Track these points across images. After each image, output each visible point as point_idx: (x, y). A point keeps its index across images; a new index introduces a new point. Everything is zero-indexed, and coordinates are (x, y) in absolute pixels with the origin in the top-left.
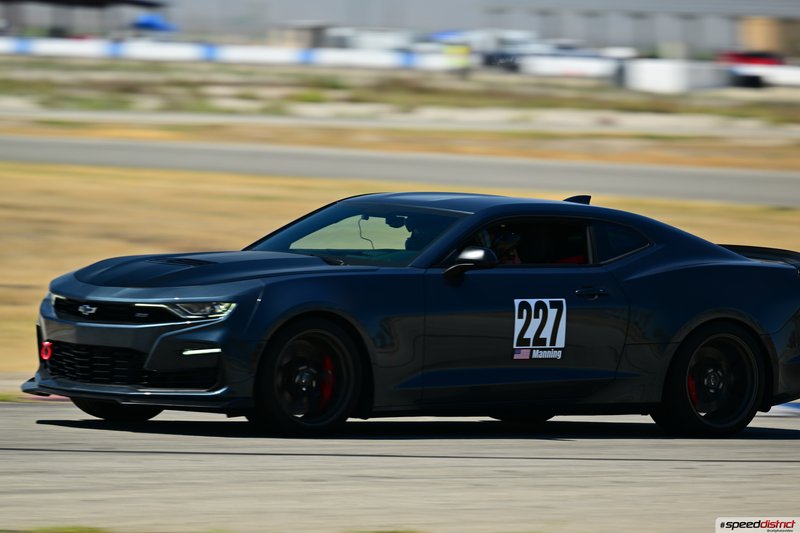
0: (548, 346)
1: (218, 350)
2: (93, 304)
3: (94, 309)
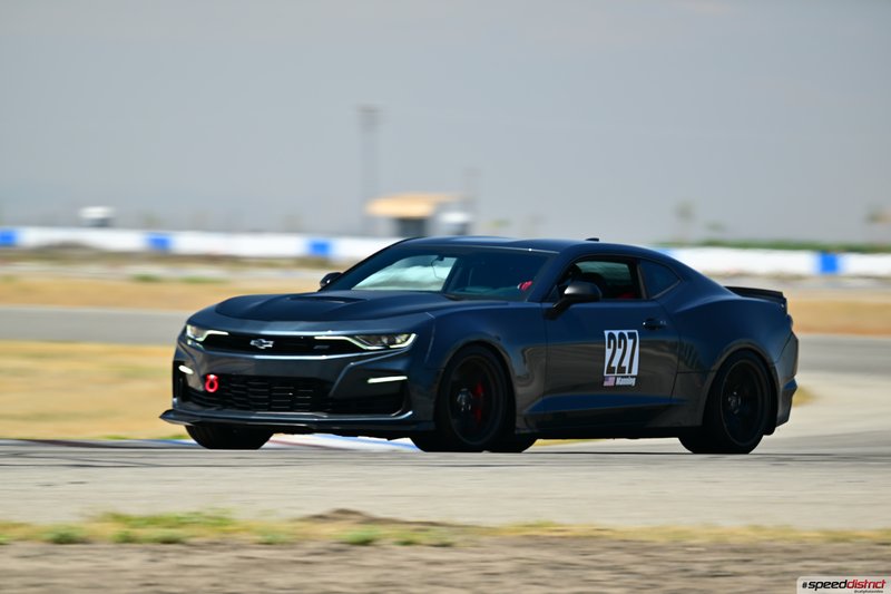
0: (627, 374)
1: (405, 378)
2: (268, 338)
3: (271, 343)
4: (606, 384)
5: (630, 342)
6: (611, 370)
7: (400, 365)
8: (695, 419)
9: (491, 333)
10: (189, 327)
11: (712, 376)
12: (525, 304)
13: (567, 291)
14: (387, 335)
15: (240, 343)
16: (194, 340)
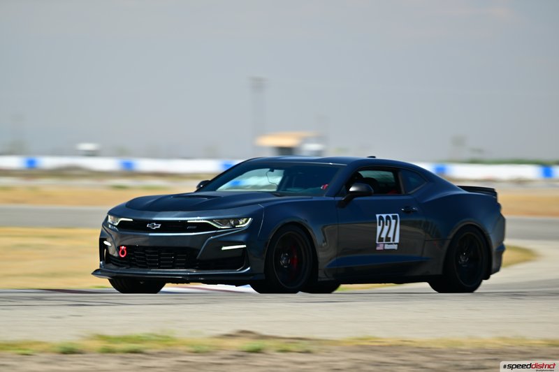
0: (391, 242)
1: (245, 246)
2: (158, 222)
3: (160, 225)
4: (378, 248)
5: (393, 222)
6: (381, 239)
7: (242, 238)
8: (438, 271)
9: (301, 217)
10: (109, 216)
11: (447, 243)
12: (324, 198)
13: (352, 189)
14: (233, 219)
15: (140, 226)
16: (112, 225)
